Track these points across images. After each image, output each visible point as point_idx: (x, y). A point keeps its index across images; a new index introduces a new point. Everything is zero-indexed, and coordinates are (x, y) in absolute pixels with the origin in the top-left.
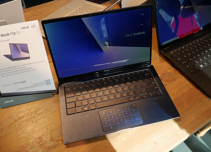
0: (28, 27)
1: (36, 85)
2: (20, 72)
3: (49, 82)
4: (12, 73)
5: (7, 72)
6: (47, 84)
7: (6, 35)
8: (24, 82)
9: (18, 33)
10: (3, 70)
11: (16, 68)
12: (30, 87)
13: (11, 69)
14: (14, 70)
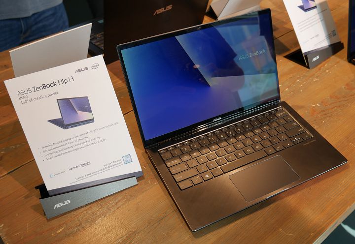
0: (86, 69)
1: (108, 167)
2: (79, 147)
3: (129, 158)
4: (64, 151)
5: (55, 150)
6: (126, 162)
7: (50, 85)
8: (88, 163)
9: (71, 80)
10: (50, 148)
11: (72, 140)
12: (97, 171)
13: (62, 144)
14: (68, 145)
